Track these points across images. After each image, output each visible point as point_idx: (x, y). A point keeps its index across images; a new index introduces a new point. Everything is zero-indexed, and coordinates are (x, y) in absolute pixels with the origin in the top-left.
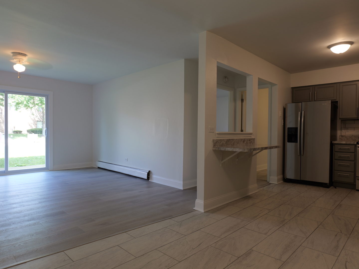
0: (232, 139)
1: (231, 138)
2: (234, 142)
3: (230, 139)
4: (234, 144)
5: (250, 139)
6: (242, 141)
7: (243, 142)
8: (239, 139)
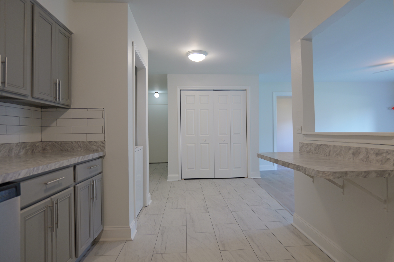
0: (325, 145)
1: (323, 143)
2: (330, 151)
3: (321, 145)
4: (329, 154)
5: (379, 150)
6: (351, 152)
7: (354, 154)
8: (341, 147)
